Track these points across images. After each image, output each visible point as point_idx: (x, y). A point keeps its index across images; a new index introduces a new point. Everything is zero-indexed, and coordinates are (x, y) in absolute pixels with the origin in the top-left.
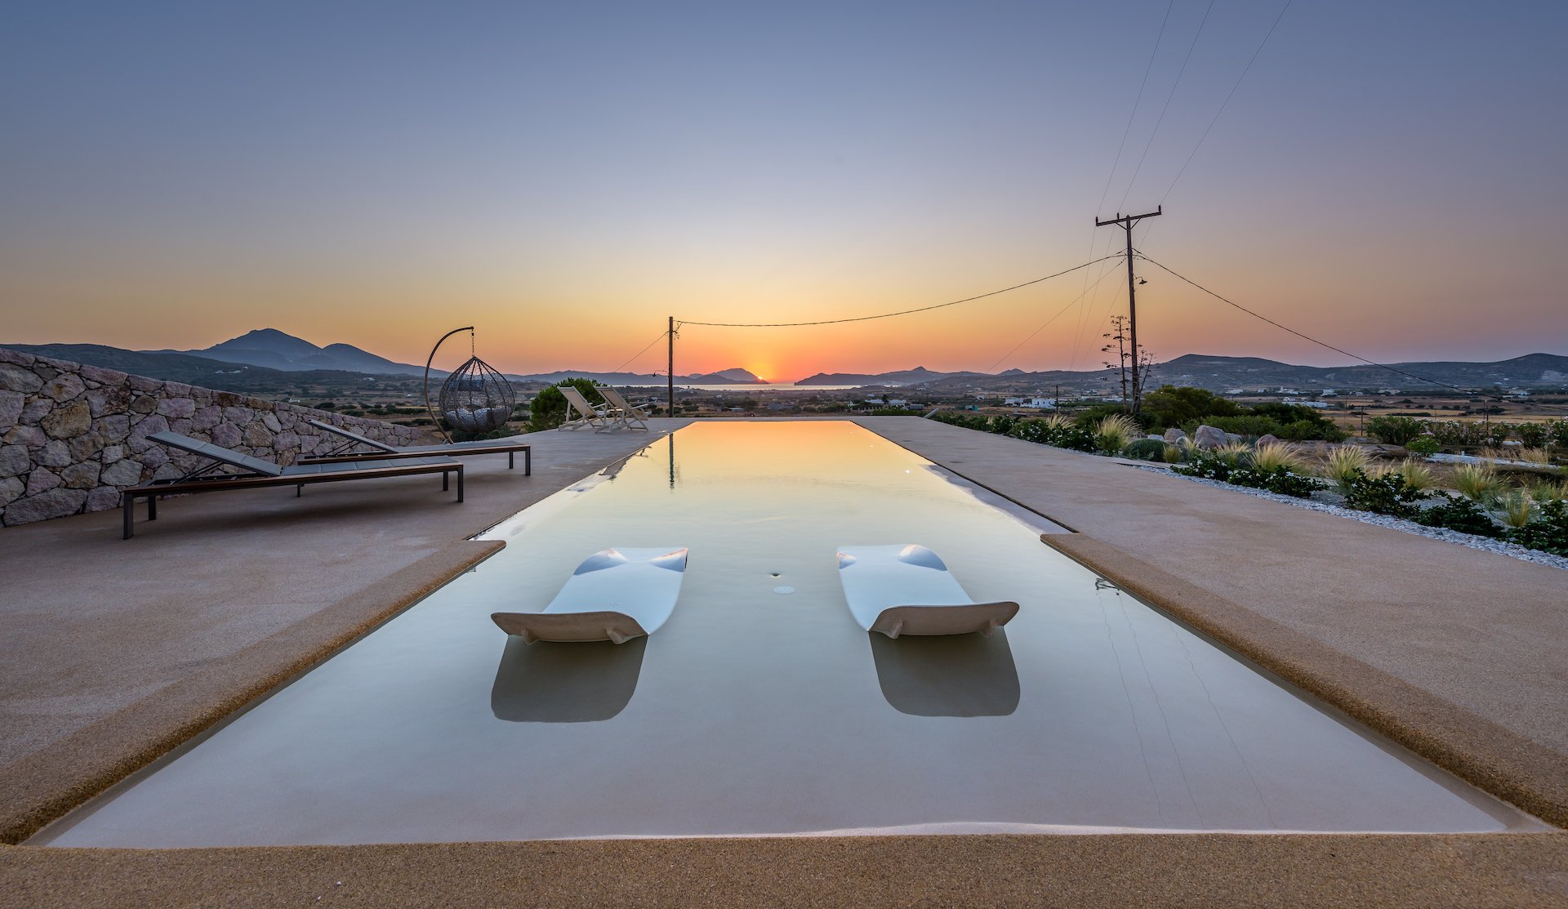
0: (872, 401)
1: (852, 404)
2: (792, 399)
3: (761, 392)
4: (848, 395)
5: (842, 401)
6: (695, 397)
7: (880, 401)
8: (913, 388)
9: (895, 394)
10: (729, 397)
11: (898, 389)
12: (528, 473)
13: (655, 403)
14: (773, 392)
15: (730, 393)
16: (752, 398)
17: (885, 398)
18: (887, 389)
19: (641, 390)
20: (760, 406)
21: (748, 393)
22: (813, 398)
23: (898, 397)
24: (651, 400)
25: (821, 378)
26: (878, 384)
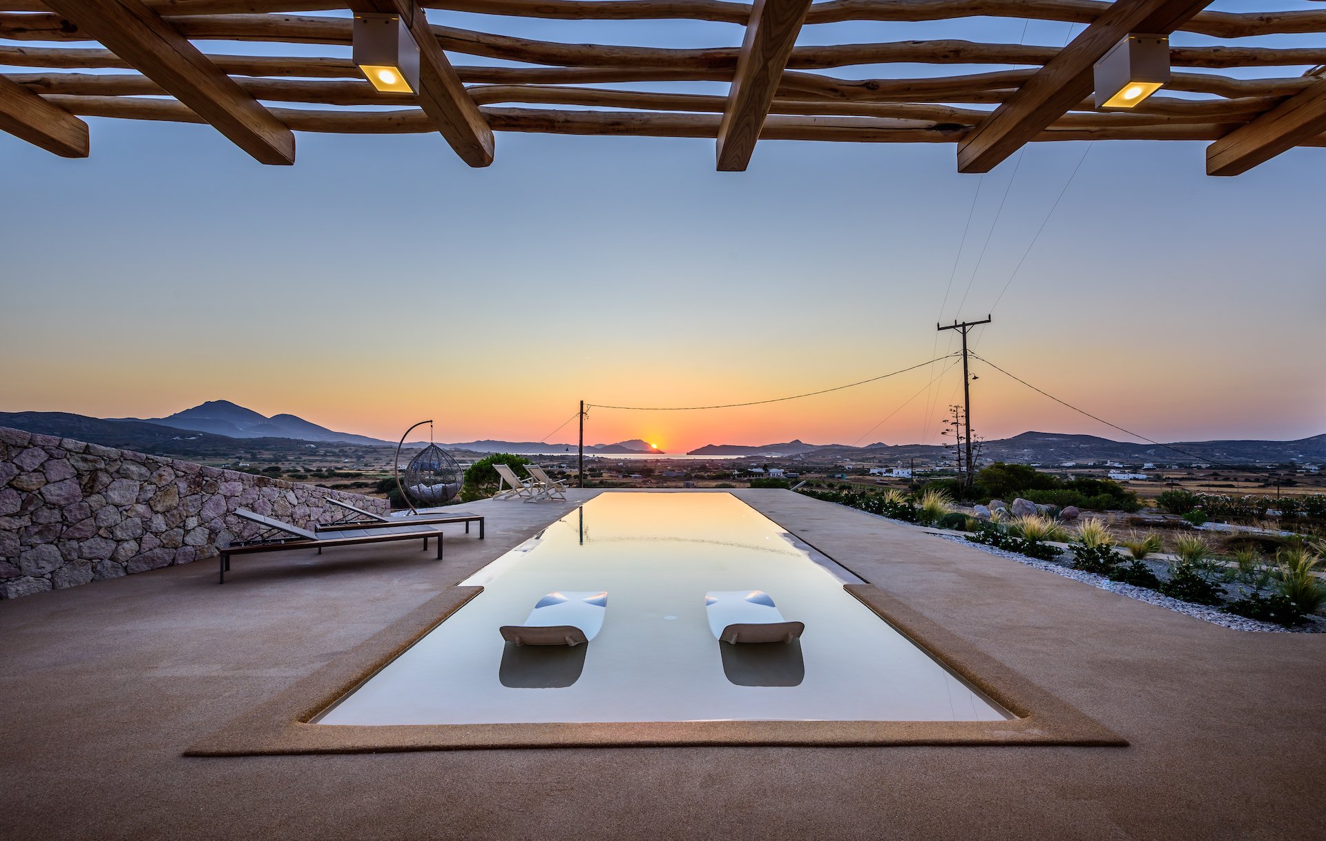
0: (754, 470)
1: (736, 472)
2: (684, 467)
3: (658, 461)
4: (734, 464)
5: (728, 469)
6: (599, 465)
7: (760, 470)
8: (790, 459)
9: (774, 464)
10: (629, 465)
11: (778, 459)
12: (482, 537)
13: (564, 470)
14: (668, 461)
15: (630, 461)
16: (649, 465)
17: (765, 467)
18: (767, 459)
19: (552, 458)
20: (657, 473)
21: (646, 461)
22: (703, 467)
23: (777, 466)
24: (560, 467)
25: (710, 449)
26: (760, 454)
